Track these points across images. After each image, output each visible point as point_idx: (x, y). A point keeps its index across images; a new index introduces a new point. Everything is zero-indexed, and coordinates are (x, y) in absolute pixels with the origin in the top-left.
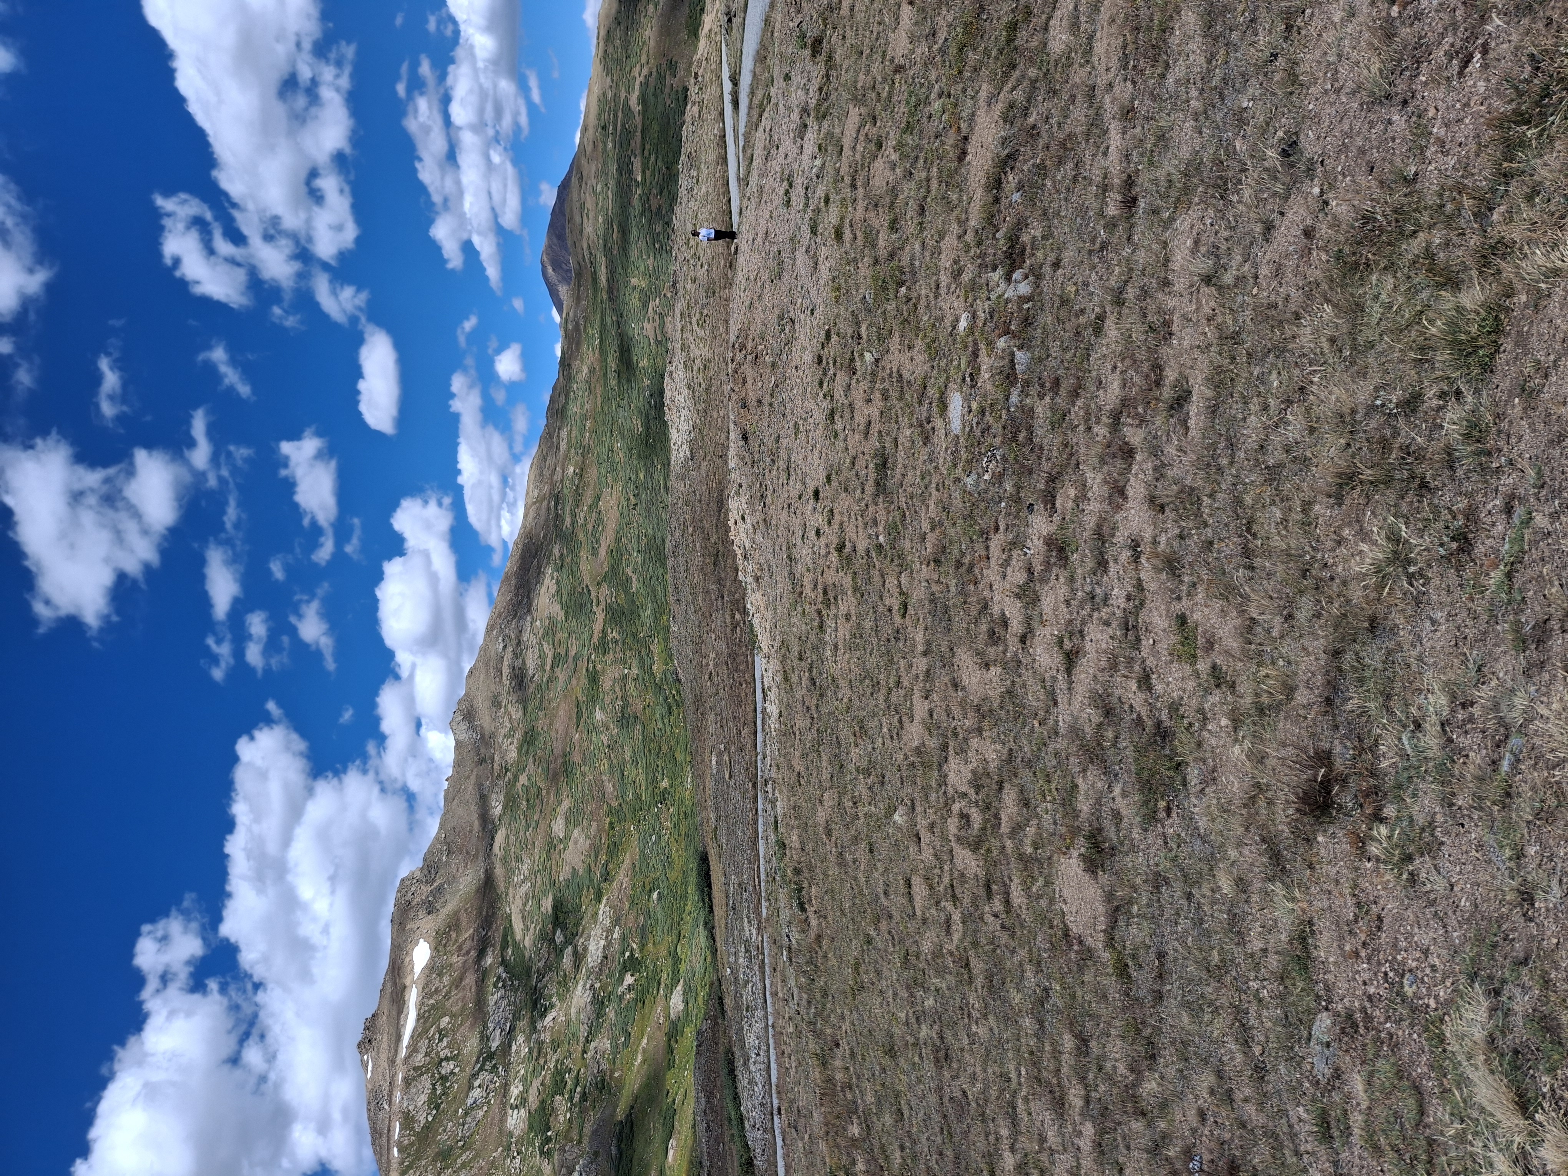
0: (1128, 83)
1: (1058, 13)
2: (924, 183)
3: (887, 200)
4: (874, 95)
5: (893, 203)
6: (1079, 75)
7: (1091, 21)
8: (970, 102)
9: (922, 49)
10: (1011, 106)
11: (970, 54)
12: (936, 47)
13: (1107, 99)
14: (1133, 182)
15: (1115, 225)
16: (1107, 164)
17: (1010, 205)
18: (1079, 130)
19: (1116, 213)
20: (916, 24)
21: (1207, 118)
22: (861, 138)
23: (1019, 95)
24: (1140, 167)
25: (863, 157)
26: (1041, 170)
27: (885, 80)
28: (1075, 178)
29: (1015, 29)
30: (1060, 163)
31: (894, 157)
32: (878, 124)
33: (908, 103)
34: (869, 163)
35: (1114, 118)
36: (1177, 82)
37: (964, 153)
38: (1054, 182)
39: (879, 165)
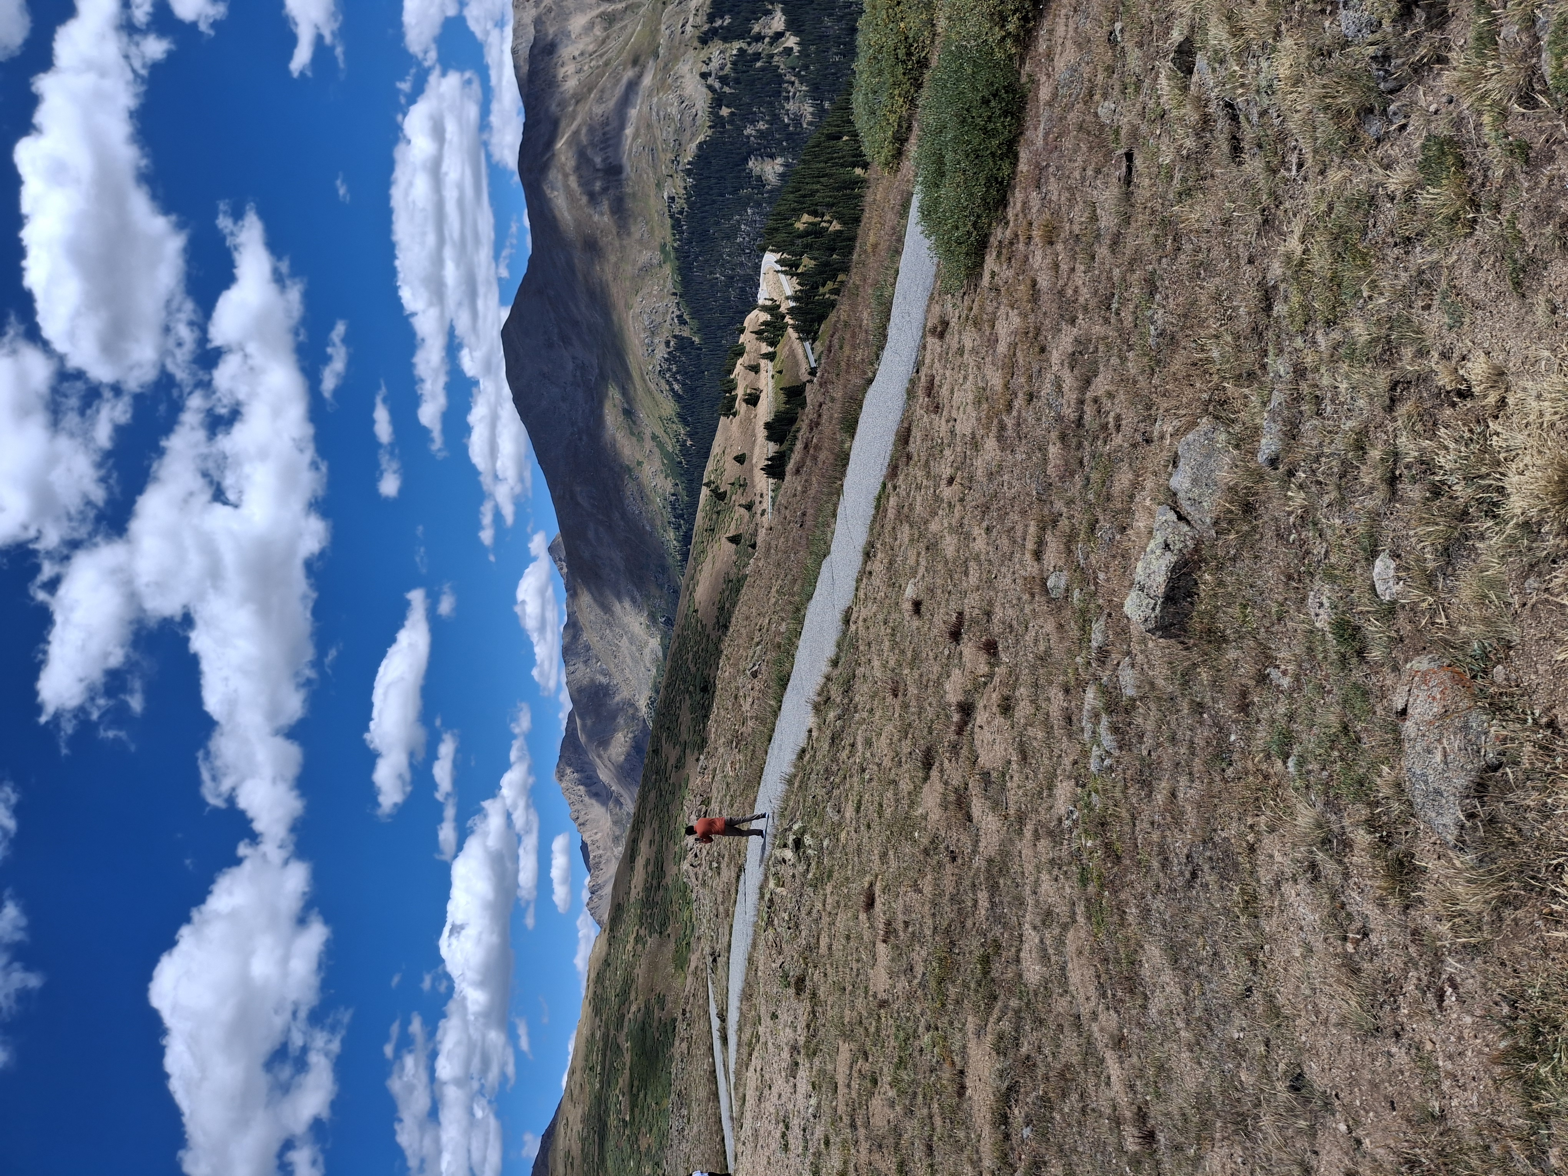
0: (1112, 1012)
1: (1026, 946)
2: (927, 1121)
3: (891, 1141)
4: (862, 1030)
5: (897, 1144)
6: (1061, 1005)
7: (1060, 953)
8: (959, 1036)
9: (902, 984)
10: (1001, 1037)
11: (950, 986)
12: (916, 981)
13: (1095, 1027)
14: (1145, 1114)
15: (1139, 1162)
16: (1112, 1094)
17: (1023, 1141)
18: (1074, 1060)
19: (1137, 1148)
20: (893, 960)
21: (1202, 1049)
22: (855, 1075)
23: (1006, 1025)
24: (1148, 1098)
25: (859, 1094)
26: (1045, 1101)
27: (870, 1015)
28: (1083, 1111)
29: (988, 962)
30: (1064, 1095)
31: (892, 1093)
32: (870, 1060)
33: (897, 1037)
34: (867, 1101)
35: (1107, 1046)
36: (1160, 1013)
37: (962, 1088)
38: (1063, 1115)
39: (876, 1103)
